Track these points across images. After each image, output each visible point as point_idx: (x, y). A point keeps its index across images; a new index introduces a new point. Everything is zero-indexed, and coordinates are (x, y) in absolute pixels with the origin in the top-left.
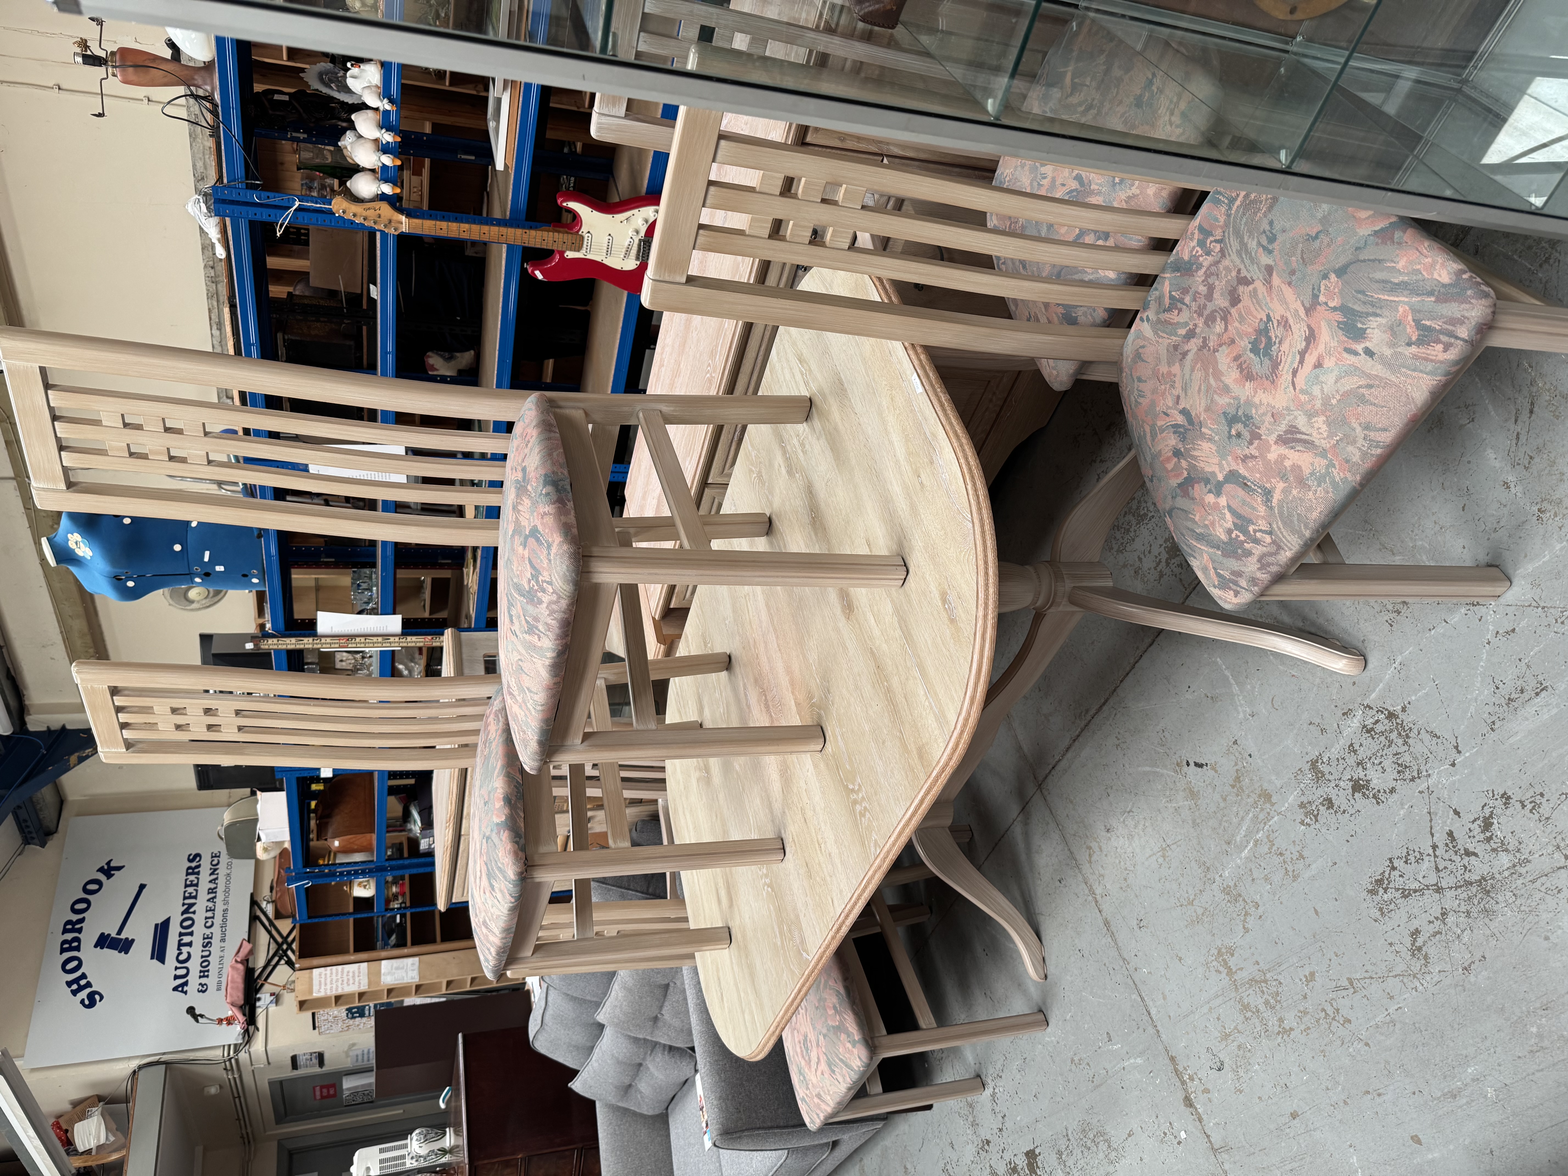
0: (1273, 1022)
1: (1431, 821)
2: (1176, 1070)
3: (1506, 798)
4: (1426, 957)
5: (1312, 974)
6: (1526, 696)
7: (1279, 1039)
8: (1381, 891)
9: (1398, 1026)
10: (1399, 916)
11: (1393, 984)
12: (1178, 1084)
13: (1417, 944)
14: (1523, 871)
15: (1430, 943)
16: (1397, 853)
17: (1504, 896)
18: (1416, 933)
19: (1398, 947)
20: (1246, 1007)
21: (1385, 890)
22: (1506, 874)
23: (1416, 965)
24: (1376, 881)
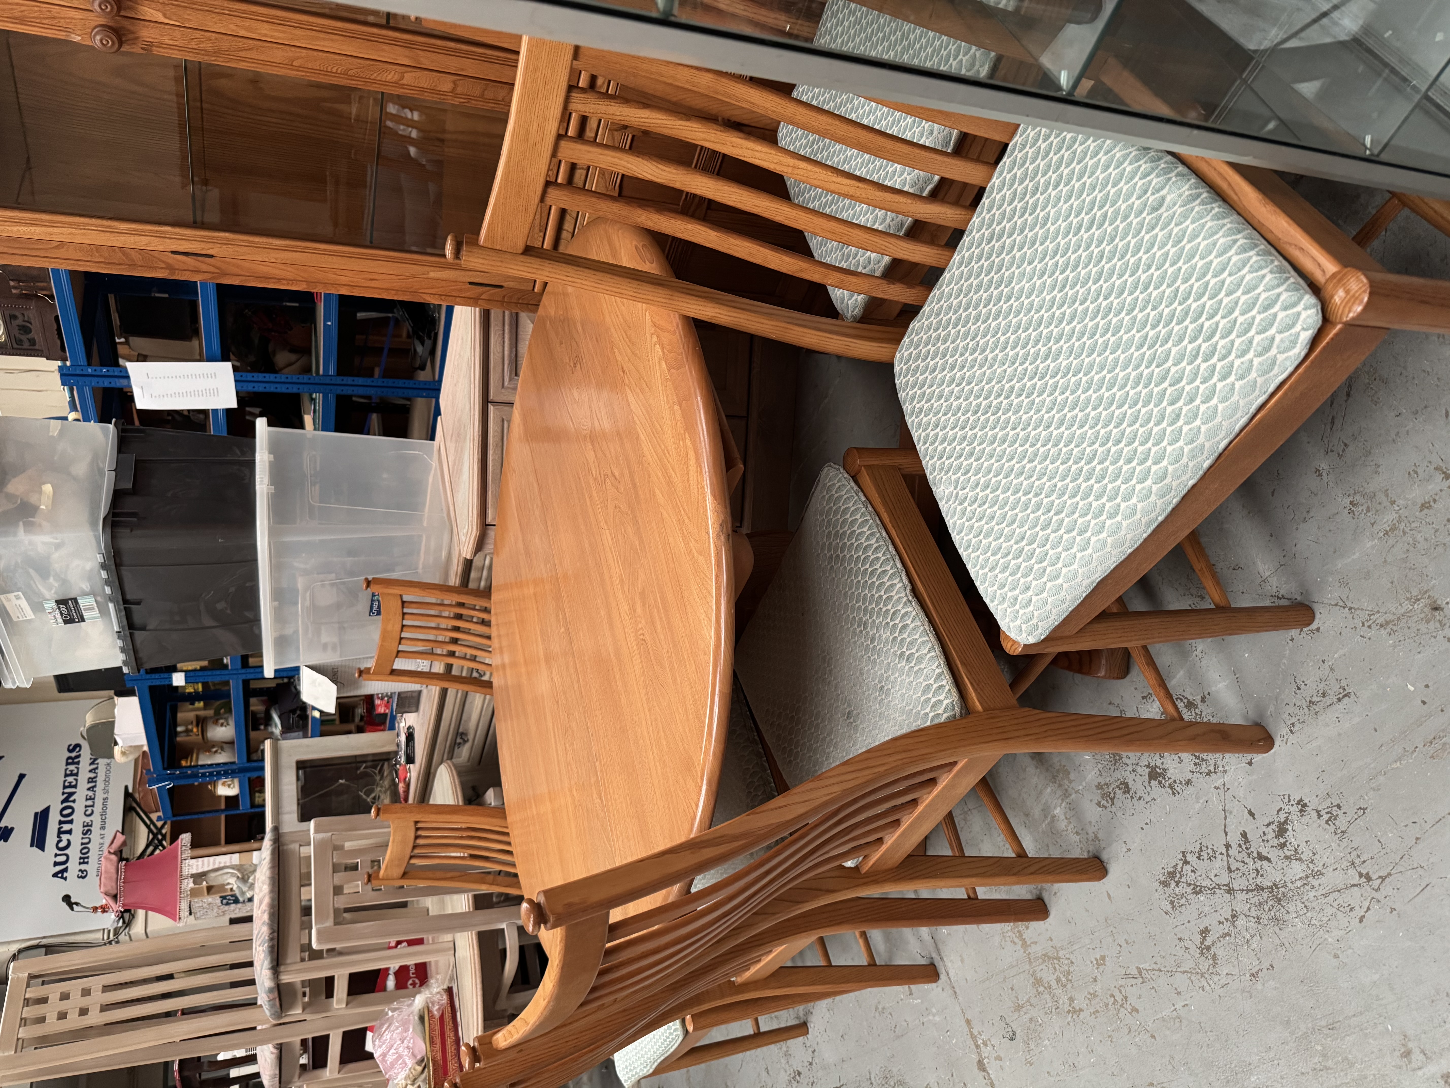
0: (1064, 1000)
1: (1225, 818)
2: (972, 1034)
3: (1303, 806)
4: (1214, 957)
5: (1103, 958)
6: (1328, 700)
7: (1069, 1019)
8: (1173, 884)
9: (1185, 1022)
10: (1189, 913)
11: (1181, 981)
12: (973, 1047)
13: (1206, 943)
14: (1316, 883)
15: (1219, 944)
16: (1191, 848)
17: (1294, 907)
18: (1205, 932)
19: (1188, 944)
20: (1038, 982)
21: (1177, 883)
22: (1299, 884)
23: (1205, 965)
24: (1169, 873)
